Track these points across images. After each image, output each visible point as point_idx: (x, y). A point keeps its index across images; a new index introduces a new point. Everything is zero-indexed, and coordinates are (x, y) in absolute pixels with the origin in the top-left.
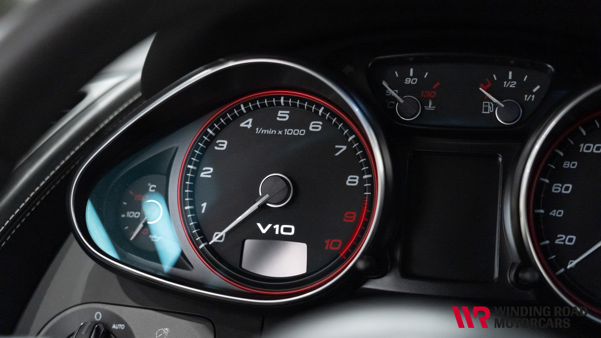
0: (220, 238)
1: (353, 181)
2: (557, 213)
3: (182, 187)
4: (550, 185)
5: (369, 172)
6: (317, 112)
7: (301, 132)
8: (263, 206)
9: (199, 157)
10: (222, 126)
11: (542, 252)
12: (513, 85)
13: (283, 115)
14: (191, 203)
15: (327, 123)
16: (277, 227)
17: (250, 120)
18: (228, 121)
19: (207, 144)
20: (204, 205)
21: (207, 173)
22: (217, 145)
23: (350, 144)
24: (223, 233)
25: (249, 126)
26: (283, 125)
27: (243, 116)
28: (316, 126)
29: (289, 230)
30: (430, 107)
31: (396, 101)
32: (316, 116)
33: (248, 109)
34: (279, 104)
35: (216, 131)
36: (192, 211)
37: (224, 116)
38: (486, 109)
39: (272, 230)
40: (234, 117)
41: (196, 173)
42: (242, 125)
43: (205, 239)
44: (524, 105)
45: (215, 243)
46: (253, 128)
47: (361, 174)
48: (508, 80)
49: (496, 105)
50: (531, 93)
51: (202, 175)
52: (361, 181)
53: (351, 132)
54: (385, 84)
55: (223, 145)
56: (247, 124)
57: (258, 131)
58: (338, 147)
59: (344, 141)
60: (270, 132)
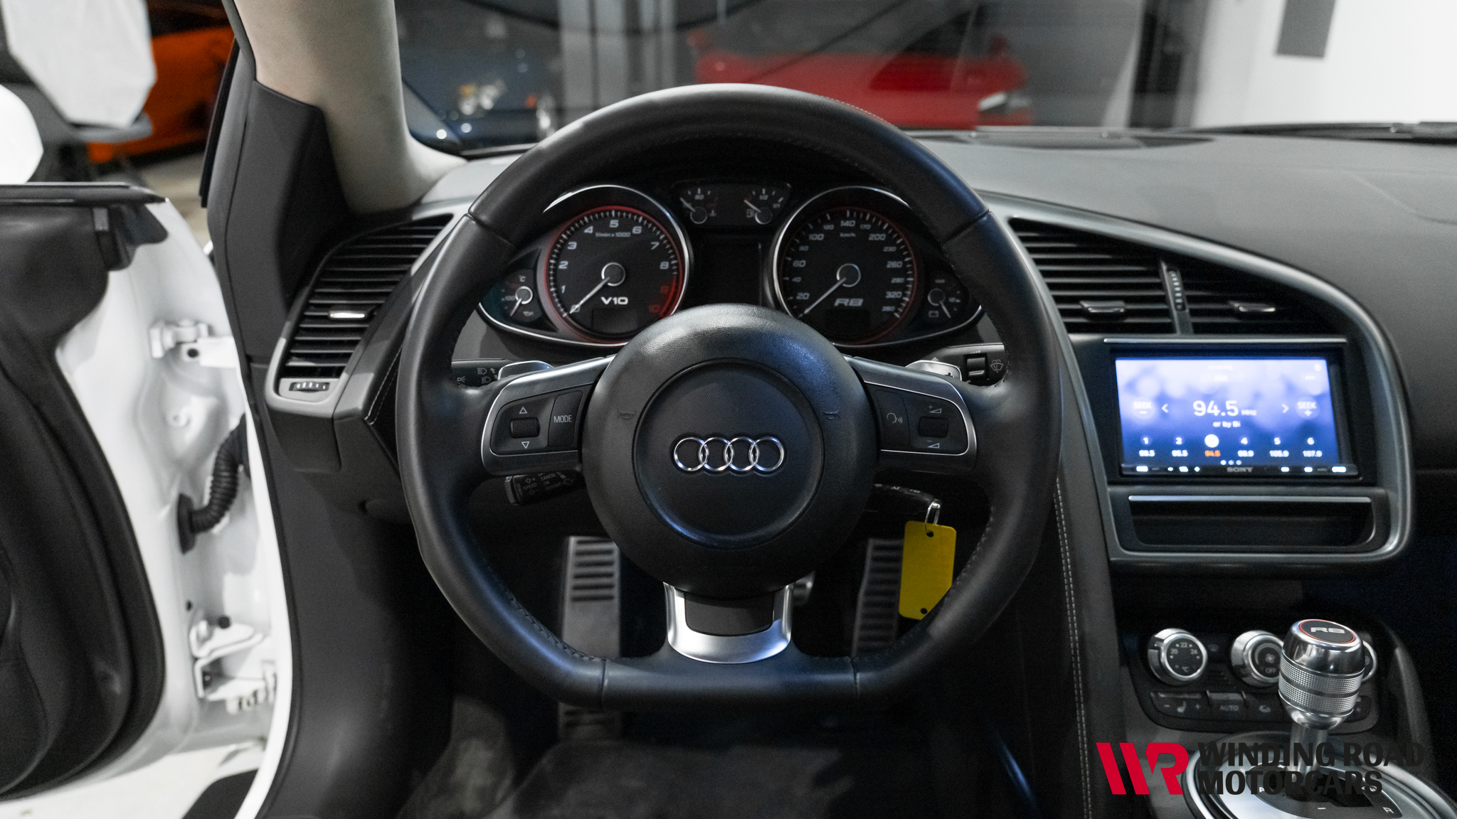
0: (577, 309)
1: (664, 265)
2: (797, 280)
3: (548, 275)
4: (792, 262)
5: (675, 258)
6: (637, 220)
7: (627, 235)
8: (605, 286)
9: (557, 254)
10: (572, 232)
11: (789, 303)
12: (766, 198)
13: (614, 223)
14: (555, 286)
15: (645, 228)
16: (615, 299)
17: (591, 228)
18: (576, 229)
19: (562, 244)
20: (564, 288)
21: (563, 265)
22: (569, 246)
23: (661, 242)
24: (577, 306)
25: (591, 232)
26: (614, 230)
27: (586, 225)
28: (637, 230)
29: (623, 301)
30: (713, 214)
31: (690, 210)
32: (637, 223)
33: (590, 220)
34: (611, 215)
35: (568, 236)
36: (556, 292)
37: (573, 225)
38: (749, 214)
39: (612, 302)
40: (580, 225)
41: (556, 265)
42: (586, 231)
43: (567, 310)
44: (774, 211)
45: (573, 313)
46: (594, 233)
47: (670, 261)
48: (762, 195)
49: (755, 211)
50: (777, 202)
51: (561, 267)
52: (671, 265)
53: (662, 233)
54: (682, 200)
55: (573, 245)
56: (589, 230)
57: (598, 235)
58: (653, 243)
59: (657, 239)
60: (606, 235)
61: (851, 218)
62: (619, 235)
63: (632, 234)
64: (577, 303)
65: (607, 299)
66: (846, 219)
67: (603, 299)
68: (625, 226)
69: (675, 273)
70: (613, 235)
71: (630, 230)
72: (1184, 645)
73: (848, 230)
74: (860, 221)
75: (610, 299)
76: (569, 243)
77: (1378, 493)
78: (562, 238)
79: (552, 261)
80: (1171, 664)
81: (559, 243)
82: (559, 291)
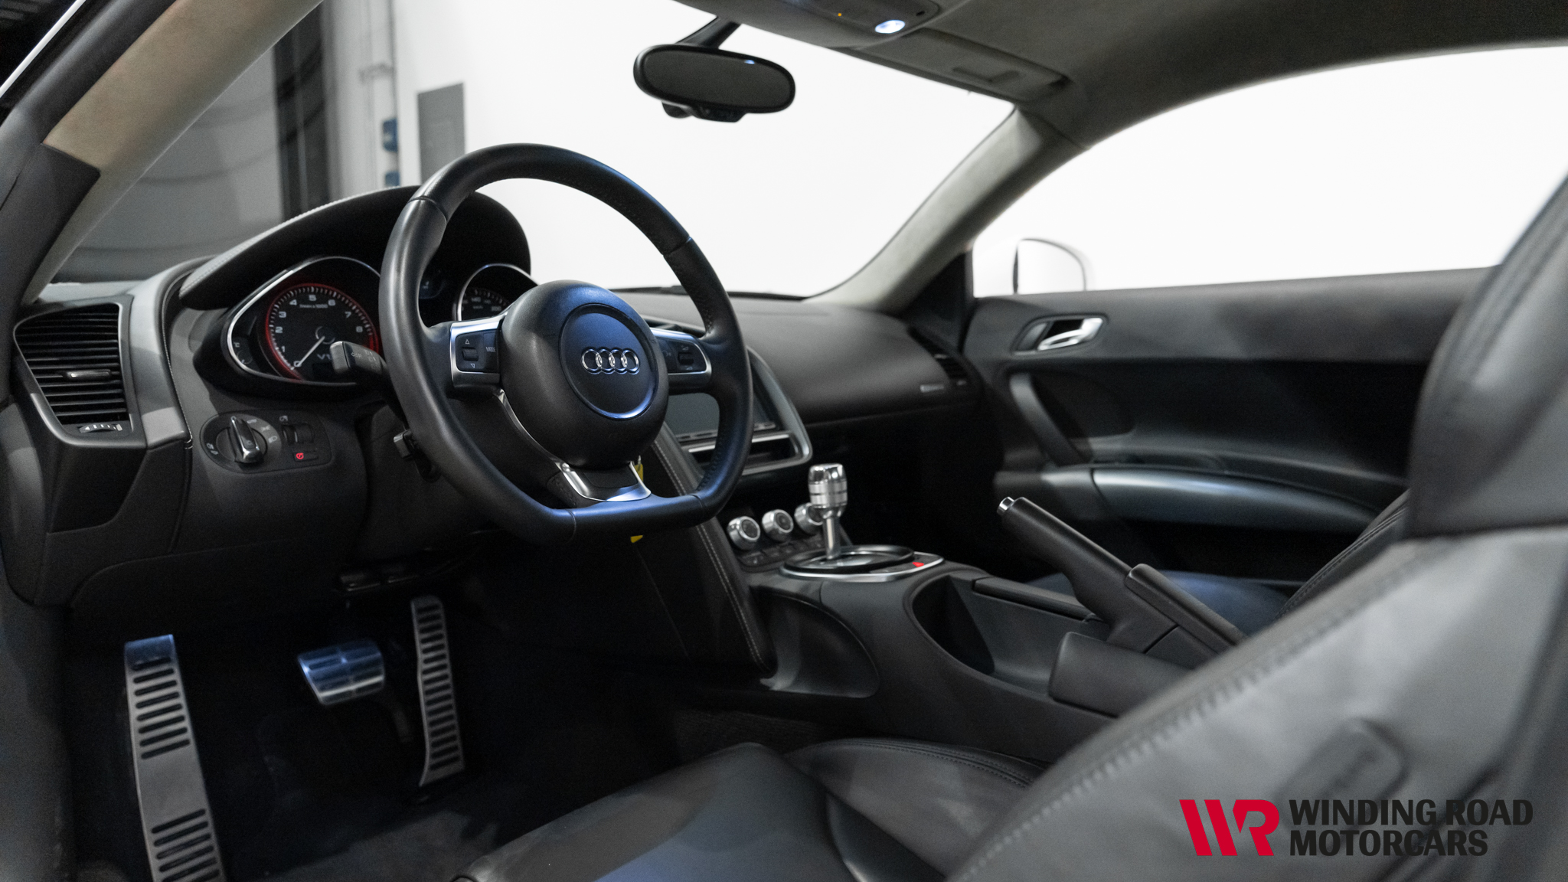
1: (359, 329)
6: (332, 295)
7: (324, 306)
8: (322, 344)
13: (312, 298)
15: (339, 301)
17: (295, 301)
20: (283, 348)
23: (353, 311)
25: (295, 304)
26: (313, 303)
27: (291, 299)
28: (332, 303)
32: (331, 297)
33: (295, 294)
34: (310, 291)
37: (283, 298)
39: (326, 357)
40: (288, 298)
42: (291, 303)
46: (298, 305)
47: (364, 325)
51: (277, 331)
52: (365, 329)
53: (354, 304)
55: (284, 314)
56: (293, 302)
57: (302, 306)
58: (346, 313)
59: (350, 309)
60: (308, 306)
61: (478, 296)
62: (319, 306)
63: (329, 306)
64: (300, 360)
65: (321, 355)
66: (475, 296)
67: (319, 356)
68: (323, 299)
69: (371, 334)
70: (314, 307)
71: (327, 303)
72: (748, 522)
73: (476, 304)
74: (484, 298)
75: (324, 356)
76: (280, 313)
77: (789, 431)
78: (276, 308)
79: (271, 326)
80: (746, 533)
81: (274, 311)
82: (281, 350)
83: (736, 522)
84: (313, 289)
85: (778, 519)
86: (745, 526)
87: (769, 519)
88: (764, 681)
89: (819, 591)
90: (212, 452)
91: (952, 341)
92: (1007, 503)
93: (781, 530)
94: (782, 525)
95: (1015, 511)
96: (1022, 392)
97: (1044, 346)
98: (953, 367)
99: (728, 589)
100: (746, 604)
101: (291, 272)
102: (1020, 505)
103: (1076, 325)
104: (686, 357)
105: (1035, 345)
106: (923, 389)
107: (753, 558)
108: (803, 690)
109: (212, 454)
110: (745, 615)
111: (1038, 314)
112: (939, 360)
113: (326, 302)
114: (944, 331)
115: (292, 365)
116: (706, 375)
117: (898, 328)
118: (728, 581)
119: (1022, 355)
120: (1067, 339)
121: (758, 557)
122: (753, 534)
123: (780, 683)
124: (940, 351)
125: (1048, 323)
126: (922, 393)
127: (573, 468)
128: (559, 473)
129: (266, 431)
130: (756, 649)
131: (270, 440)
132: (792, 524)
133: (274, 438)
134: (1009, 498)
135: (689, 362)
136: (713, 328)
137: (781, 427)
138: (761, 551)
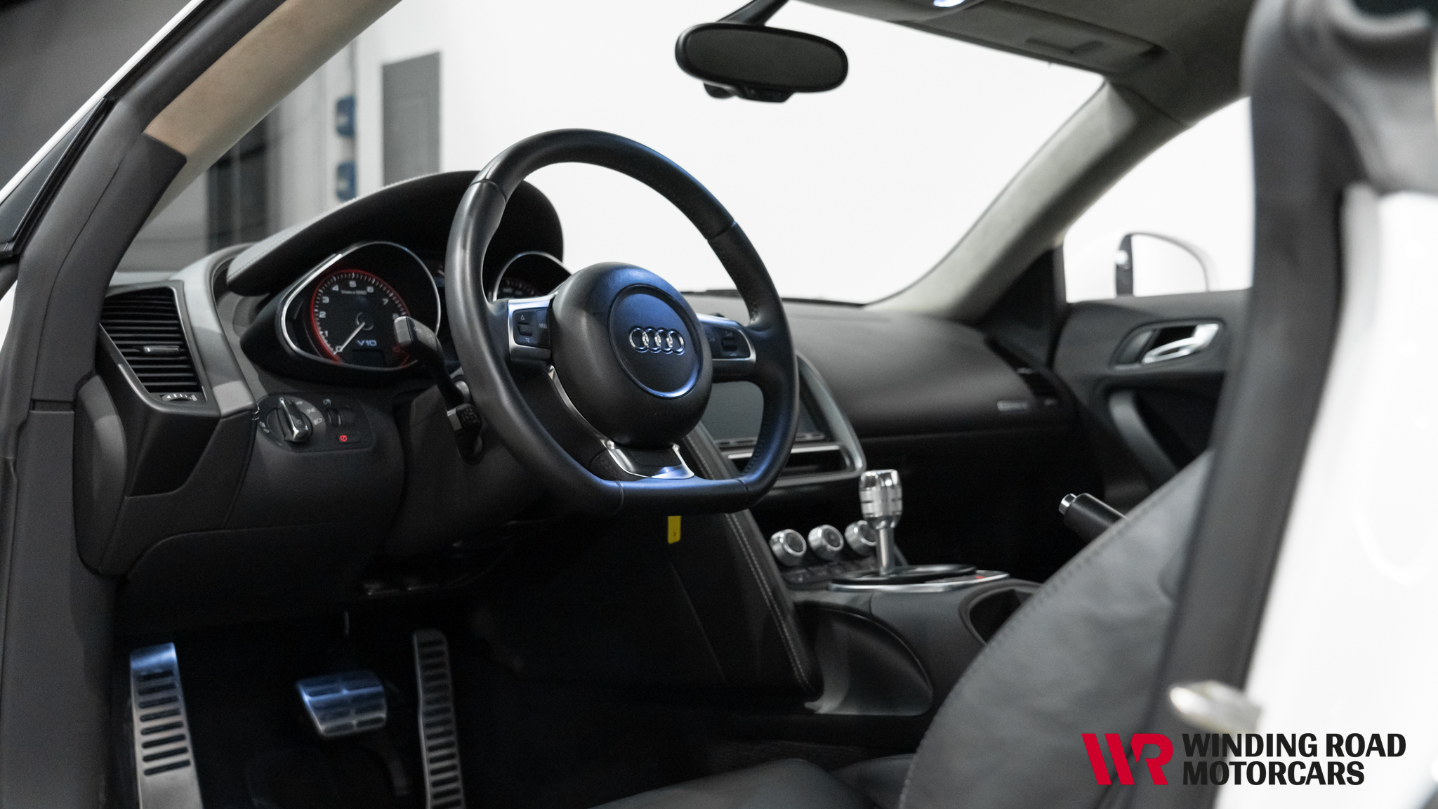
0: (343, 349)
5: (404, 311)
6: (371, 282)
7: (363, 293)
8: (362, 330)
13: (353, 284)
14: (322, 330)
15: (376, 288)
16: (367, 342)
20: (326, 332)
21: (323, 315)
23: (391, 298)
24: (343, 347)
25: (337, 289)
26: (353, 289)
27: (333, 284)
28: (370, 289)
29: (373, 343)
32: (370, 284)
33: (337, 280)
34: (351, 277)
37: (326, 283)
39: (365, 344)
40: (331, 283)
42: (333, 289)
46: (340, 290)
47: (400, 313)
51: (321, 316)
53: (391, 292)
55: (326, 299)
56: (336, 288)
57: (343, 292)
58: (384, 300)
59: (387, 296)
60: (349, 292)
61: (510, 286)
62: (359, 292)
63: (368, 293)
64: (341, 344)
65: (361, 341)
66: (507, 287)
67: (358, 341)
68: (362, 285)
70: (354, 293)
71: (366, 290)
75: (363, 342)
76: (324, 298)
77: (840, 443)
78: (320, 293)
79: (316, 310)
80: (791, 546)
81: (319, 296)
82: (324, 334)
83: (780, 536)
84: (353, 275)
85: (827, 535)
86: (789, 540)
87: (816, 535)
88: (809, 705)
89: (870, 601)
90: (265, 430)
91: (1041, 354)
92: (1069, 499)
93: (829, 547)
94: (831, 542)
95: (1078, 507)
96: (1124, 413)
97: (1149, 359)
98: (1040, 384)
99: (770, 602)
100: (789, 618)
101: (340, 256)
102: (1084, 501)
103: (1188, 332)
104: (730, 343)
105: (1139, 357)
106: (1002, 406)
107: (798, 576)
108: (852, 711)
109: (264, 432)
110: (789, 631)
111: (1146, 320)
112: (1023, 376)
113: (364, 289)
114: (1031, 343)
115: (334, 350)
116: (750, 363)
117: (975, 338)
118: (770, 594)
119: (1121, 369)
120: (1177, 350)
121: (804, 575)
122: (797, 549)
123: (827, 705)
124: (1025, 365)
125: (1154, 331)
126: (999, 412)
127: (618, 445)
128: (604, 450)
129: (311, 413)
130: (800, 666)
131: (315, 422)
132: (842, 542)
133: (319, 421)
134: (1072, 495)
135: (733, 349)
136: (757, 315)
137: (830, 437)
138: (807, 569)
